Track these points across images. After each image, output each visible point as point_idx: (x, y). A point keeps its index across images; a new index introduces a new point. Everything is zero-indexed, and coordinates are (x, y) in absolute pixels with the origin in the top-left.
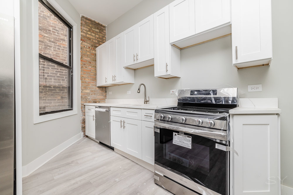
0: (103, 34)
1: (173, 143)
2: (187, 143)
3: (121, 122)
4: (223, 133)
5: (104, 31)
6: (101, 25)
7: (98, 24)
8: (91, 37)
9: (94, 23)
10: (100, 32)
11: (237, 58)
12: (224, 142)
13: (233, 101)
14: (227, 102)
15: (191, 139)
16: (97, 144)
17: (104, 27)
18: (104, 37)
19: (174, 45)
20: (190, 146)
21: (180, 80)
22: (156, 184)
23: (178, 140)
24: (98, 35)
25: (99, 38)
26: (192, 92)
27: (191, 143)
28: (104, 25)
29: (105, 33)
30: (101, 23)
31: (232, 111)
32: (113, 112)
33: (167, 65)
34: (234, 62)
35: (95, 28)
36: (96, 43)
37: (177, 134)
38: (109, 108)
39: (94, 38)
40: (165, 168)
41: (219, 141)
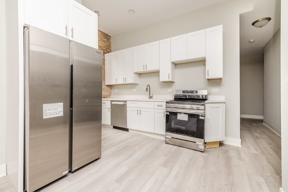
0: (109, 43)
1: (178, 119)
2: (185, 118)
3: (138, 110)
4: (202, 111)
5: (110, 40)
6: (108, 35)
7: (107, 34)
8: (102, 45)
9: (103, 34)
10: (107, 41)
11: (208, 76)
12: (203, 115)
13: (205, 97)
14: (203, 97)
15: (187, 116)
16: (111, 129)
17: (110, 37)
18: (110, 45)
19: (173, 63)
20: (187, 119)
21: (175, 83)
22: (166, 143)
23: (180, 117)
24: (106, 43)
25: (107, 46)
26: (184, 92)
27: (187, 118)
28: (110, 35)
29: (111, 42)
30: (108, 34)
31: (206, 102)
32: (128, 104)
33: (169, 75)
34: (207, 77)
35: (104, 38)
36: (105, 50)
37: (180, 114)
38: (125, 102)
39: (103, 46)
40: (172, 133)
41: (201, 115)
